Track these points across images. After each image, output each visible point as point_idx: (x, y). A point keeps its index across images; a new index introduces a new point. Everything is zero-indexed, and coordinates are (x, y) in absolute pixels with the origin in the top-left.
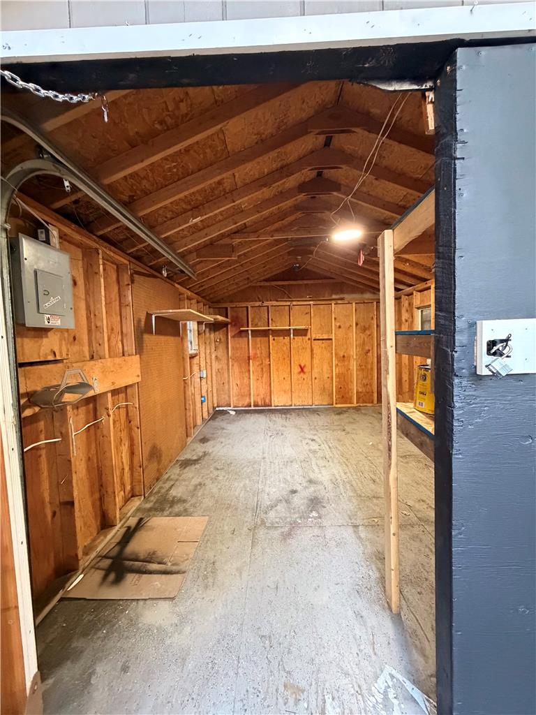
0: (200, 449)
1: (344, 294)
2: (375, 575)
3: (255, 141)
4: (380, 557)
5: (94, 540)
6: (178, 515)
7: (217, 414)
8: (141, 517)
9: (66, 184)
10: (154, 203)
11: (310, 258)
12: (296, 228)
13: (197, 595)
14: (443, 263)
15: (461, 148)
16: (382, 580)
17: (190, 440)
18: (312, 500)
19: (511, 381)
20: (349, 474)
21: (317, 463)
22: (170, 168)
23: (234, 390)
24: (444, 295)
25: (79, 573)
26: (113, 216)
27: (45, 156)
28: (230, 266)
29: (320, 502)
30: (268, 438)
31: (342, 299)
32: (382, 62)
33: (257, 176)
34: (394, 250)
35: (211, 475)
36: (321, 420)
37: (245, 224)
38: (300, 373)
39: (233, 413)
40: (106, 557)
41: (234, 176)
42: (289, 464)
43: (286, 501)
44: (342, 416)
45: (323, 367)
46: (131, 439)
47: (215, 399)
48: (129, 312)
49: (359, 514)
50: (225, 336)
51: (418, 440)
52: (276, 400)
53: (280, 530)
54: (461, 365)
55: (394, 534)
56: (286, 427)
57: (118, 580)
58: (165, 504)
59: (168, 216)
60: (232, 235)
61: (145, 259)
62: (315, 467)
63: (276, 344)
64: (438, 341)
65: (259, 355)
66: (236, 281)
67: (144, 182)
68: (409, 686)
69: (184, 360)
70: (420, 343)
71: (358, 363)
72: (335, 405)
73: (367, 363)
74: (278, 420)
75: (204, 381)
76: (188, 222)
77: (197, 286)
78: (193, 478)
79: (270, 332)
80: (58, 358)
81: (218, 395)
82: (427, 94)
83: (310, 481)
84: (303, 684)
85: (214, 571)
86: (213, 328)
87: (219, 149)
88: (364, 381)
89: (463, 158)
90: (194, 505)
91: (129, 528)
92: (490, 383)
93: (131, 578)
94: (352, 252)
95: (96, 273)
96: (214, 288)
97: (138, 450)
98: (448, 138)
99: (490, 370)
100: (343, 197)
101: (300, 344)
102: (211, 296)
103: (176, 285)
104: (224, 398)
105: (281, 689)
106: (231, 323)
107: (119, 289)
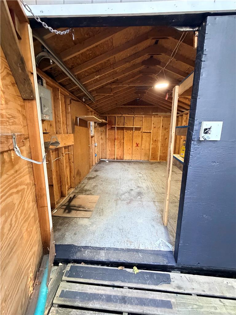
0: (95, 174)
1: (158, 112)
2: (160, 215)
3: (125, 42)
4: (162, 211)
5: (59, 200)
6: (88, 195)
7: (101, 162)
8: (75, 194)
9: (51, 61)
10: (81, 69)
11: (144, 95)
12: (139, 81)
13: (97, 217)
14: (193, 100)
15: (204, 57)
16: (162, 217)
17: (91, 170)
18: (138, 193)
19: (211, 143)
20: (153, 185)
21: (141, 181)
22: (89, 54)
23: (108, 153)
24: (192, 112)
25: (55, 209)
26: (66, 74)
27: (45, 50)
28: (109, 98)
29: (141, 194)
30: (122, 171)
31: (157, 115)
32: (179, 20)
33: (124, 58)
34: (179, 94)
35: (100, 183)
36: (144, 166)
37: (117, 79)
38: (136, 146)
39: (108, 162)
40: (64, 205)
41: (115, 58)
42: (130, 181)
43: (129, 193)
44: (152, 165)
45: (146, 145)
46: (70, 167)
47: (100, 155)
48: (69, 116)
49: (156, 198)
50: (105, 129)
51: (179, 166)
52: (125, 157)
53: (126, 201)
54: (195, 137)
55: (168, 200)
56: (129, 168)
57: (69, 212)
58: (83, 191)
59: (86, 75)
60: (112, 84)
61: (75, 93)
62: (140, 182)
63: (127, 134)
64: (189, 129)
65: (119, 138)
66: (111, 105)
67: (78, 60)
68: (167, 243)
69: (89, 138)
70: (184, 131)
71: (161, 144)
72: (150, 161)
73: (165, 144)
74: (126, 165)
75: (96, 147)
76: (94, 78)
77: (95, 106)
78: (93, 183)
79: (125, 128)
80: (47, 132)
81: (101, 154)
82: (196, 32)
83: (138, 187)
84: (133, 241)
85: (102, 212)
86: (100, 125)
87: (110, 45)
88: (164, 151)
89: (205, 61)
90: (94, 192)
91: (71, 197)
92: (204, 143)
93: (73, 212)
94: (163, 93)
95: (58, 99)
96: (101, 108)
97: (73, 172)
98: (200, 52)
99: (203, 138)
100: (161, 68)
101: (137, 134)
102: (100, 111)
103: (86, 105)
104: (104, 156)
105: (126, 241)
106: (108, 123)
107: (65, 106)
